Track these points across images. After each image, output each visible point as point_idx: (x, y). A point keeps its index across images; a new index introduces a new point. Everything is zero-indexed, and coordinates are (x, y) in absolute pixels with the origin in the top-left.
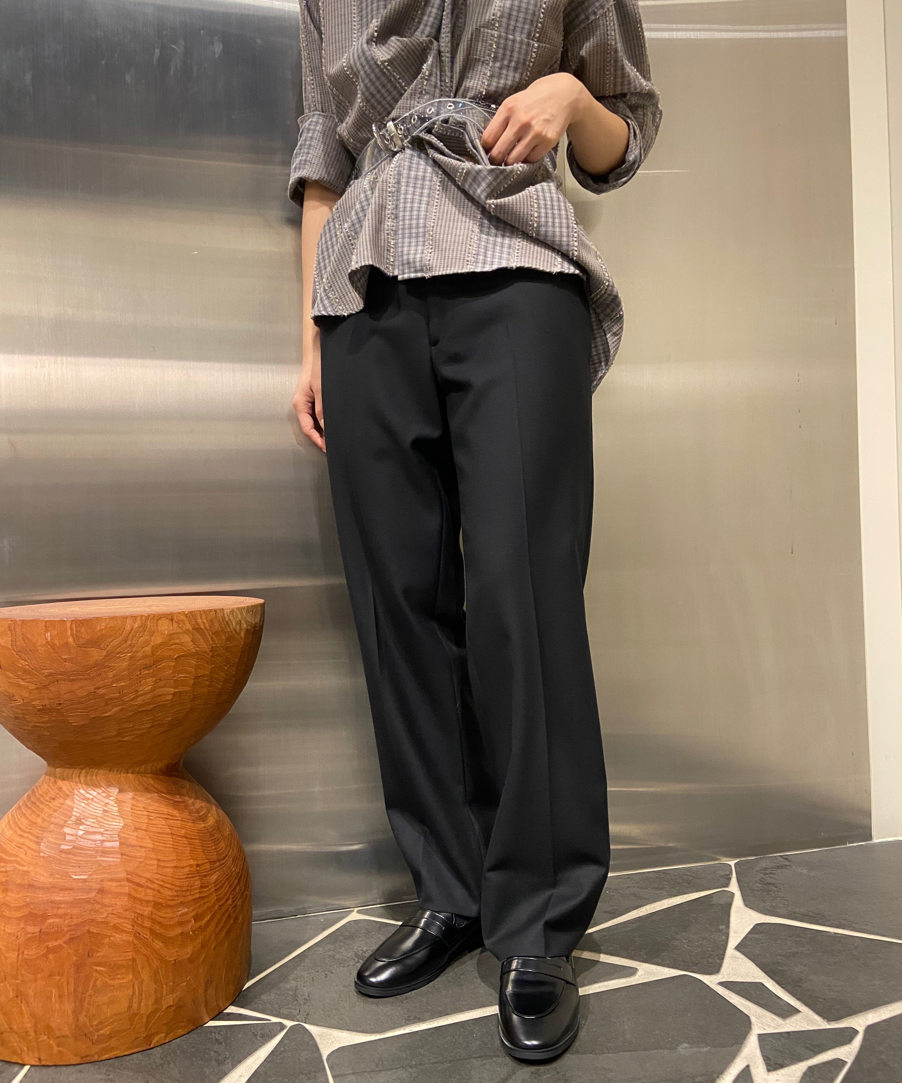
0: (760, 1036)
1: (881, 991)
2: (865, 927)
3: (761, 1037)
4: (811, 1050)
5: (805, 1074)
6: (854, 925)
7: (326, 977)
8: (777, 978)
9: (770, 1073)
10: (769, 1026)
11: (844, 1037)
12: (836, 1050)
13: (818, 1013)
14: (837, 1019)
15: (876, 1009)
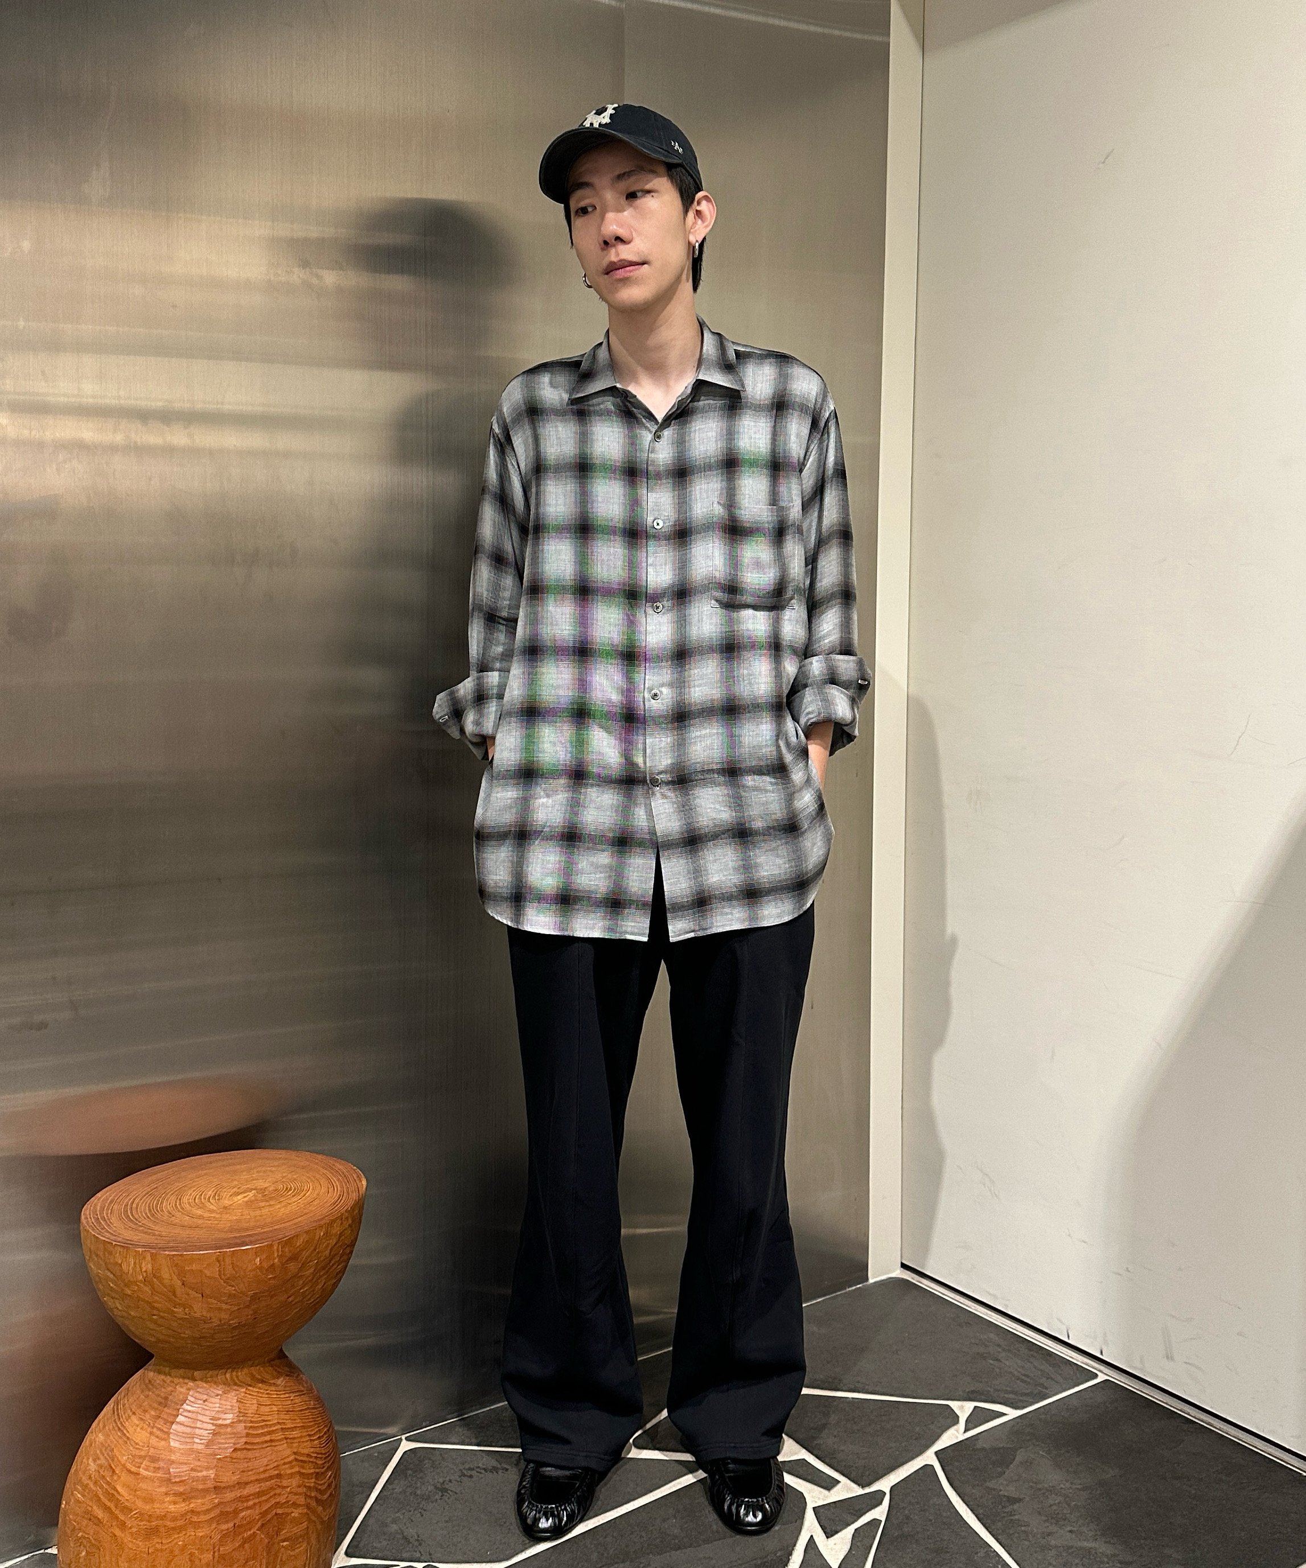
0: (814, 1508)
1: (897, 1453)
2: (877, 1389)
3: (815, 1510)
4: (855, 1515)
5: (853, 1535)
6: (867, 1387)
7: (422, 1516)
8: (815, 1452)
9: (829, 1539)
10: (819, 1498)
11: (876, 1499)
12: (873, 1511)
13: (853, 1481)
14: (869, 1484)
15: (896, 1470)
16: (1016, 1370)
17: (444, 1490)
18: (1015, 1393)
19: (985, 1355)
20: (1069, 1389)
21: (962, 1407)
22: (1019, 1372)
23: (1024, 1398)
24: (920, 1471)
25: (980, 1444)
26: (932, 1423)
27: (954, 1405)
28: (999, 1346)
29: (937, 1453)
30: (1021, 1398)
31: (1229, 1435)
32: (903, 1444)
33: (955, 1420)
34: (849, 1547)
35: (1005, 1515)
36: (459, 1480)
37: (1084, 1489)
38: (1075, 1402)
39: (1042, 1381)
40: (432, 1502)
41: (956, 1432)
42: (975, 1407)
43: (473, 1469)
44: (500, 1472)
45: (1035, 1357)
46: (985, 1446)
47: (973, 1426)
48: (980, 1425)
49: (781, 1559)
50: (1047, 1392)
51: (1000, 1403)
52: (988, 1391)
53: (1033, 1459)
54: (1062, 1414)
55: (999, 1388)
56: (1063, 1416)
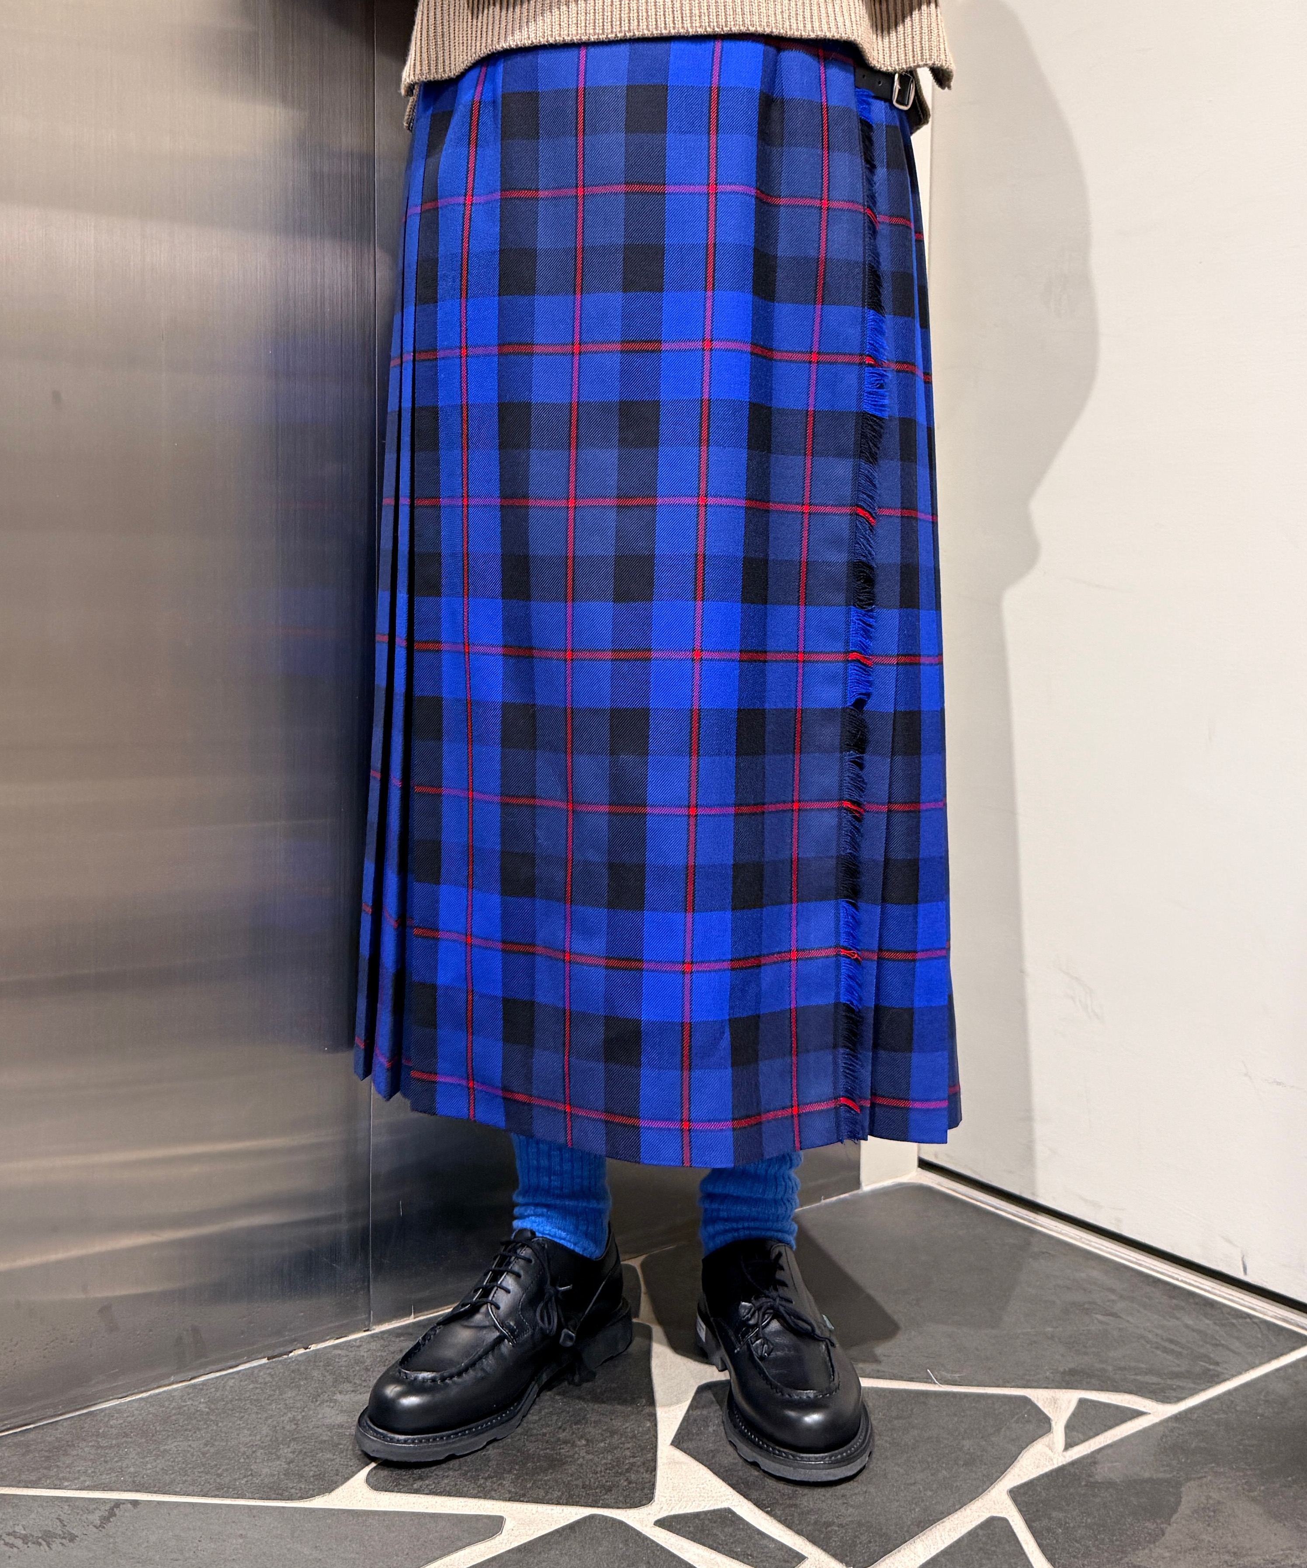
1: (928, 1493)
8: (755, 1496)
14: (871, 1562)
15: (927, 1532)
16: (1150, 1331)
18: (1159, 1374)
19: (1086, 1306)
20: (1261, 1364)
21: (1055, 1401)
22: (1157, 1335)
23: (1176, 1382)
24: (981, 1532)
25: (1102, 1473)
26: (998, 1430)
27: (1039, 1397)
28: (1112, 1291)
29: (1016, 1494)
30: (1169, 1382)
32: (940, 1476)
33: (1043, 1425)
38: (1282, 1388)
39: (1202, 1351)
41: (1047, 1450)
42: (1082, 1402)
45: (1183, 1308)
46: (1112, 1476)
47: (1082, 1437)
48: (1097, 1434)
50: (1219, 1369)
51: (1130, 1392)
52: (1103, 1370)
53: (1219, 1502)
54: (1260, 1411)
55: (1123, 1364)
56: (1262, 1415)
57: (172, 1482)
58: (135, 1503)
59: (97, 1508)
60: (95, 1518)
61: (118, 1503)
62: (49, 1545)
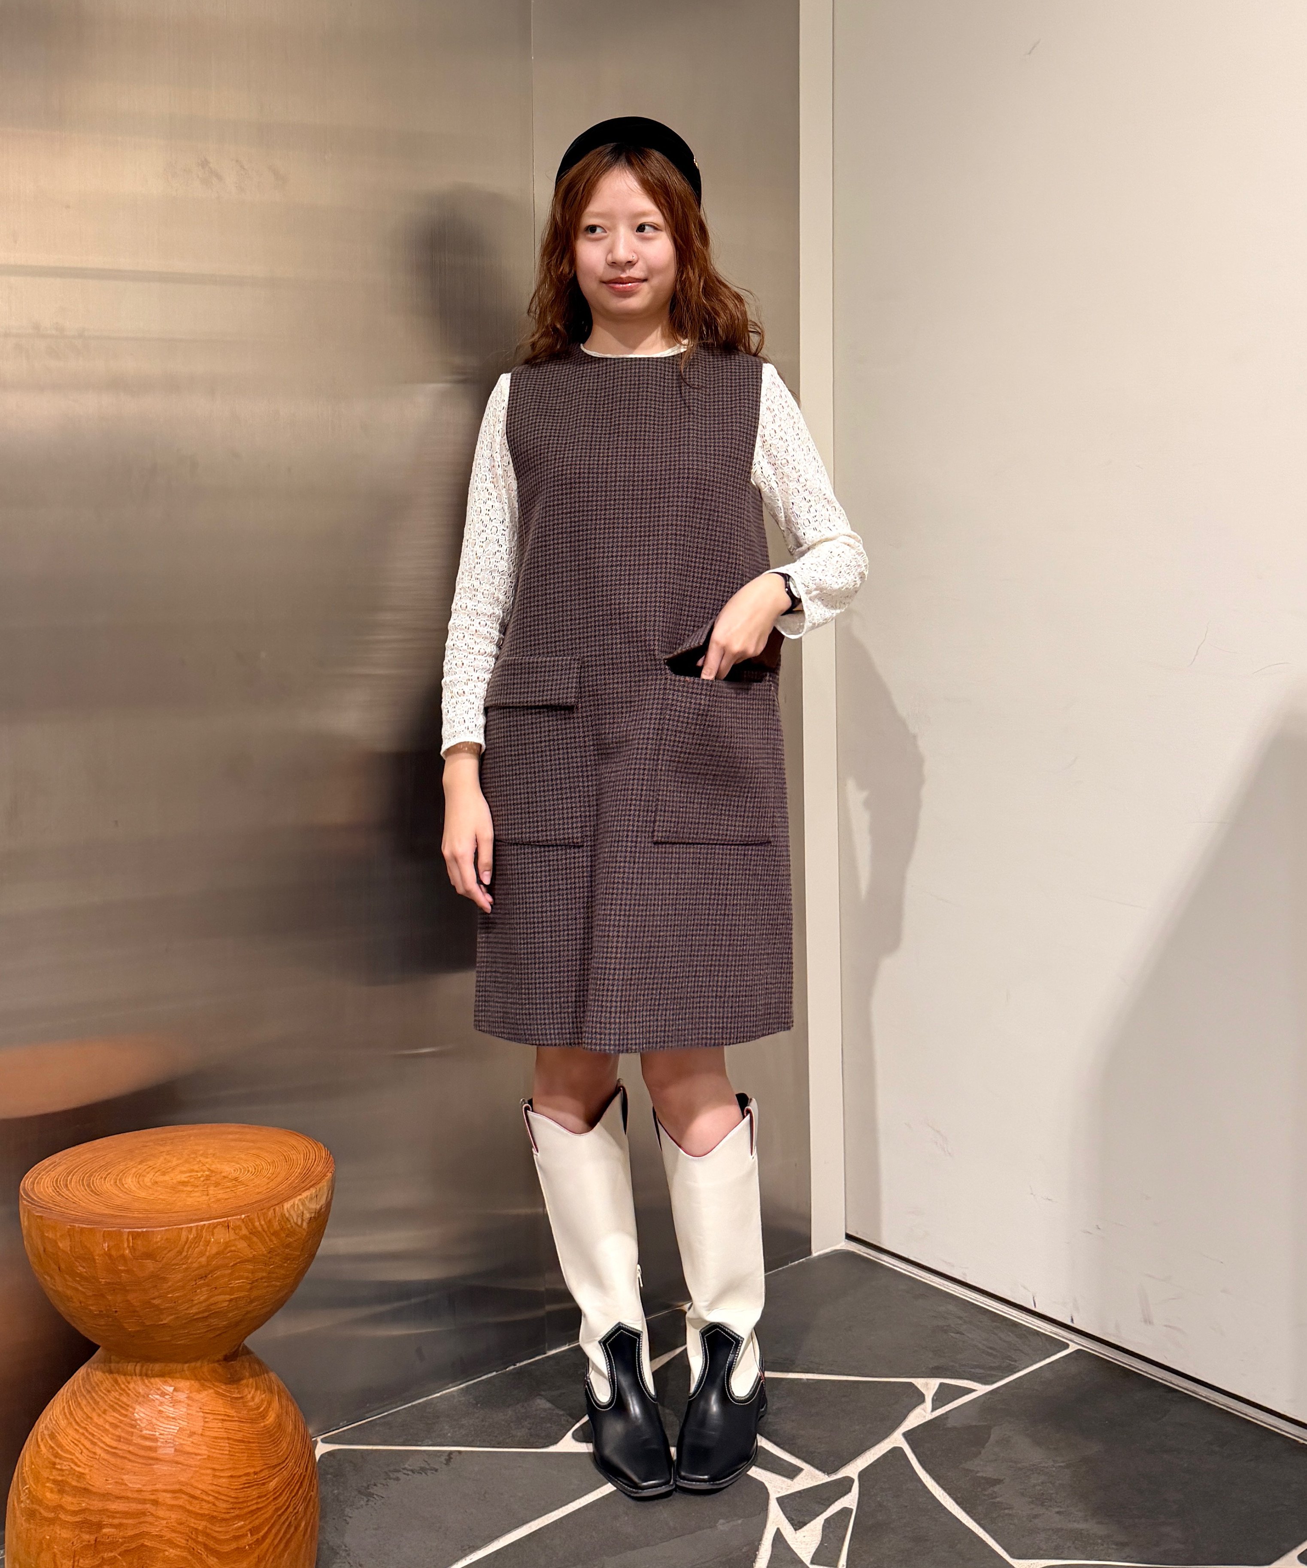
0: (778, 1499)
1: (862, 1436)
3: (781, 1501)
4: (822, 1504)
5: (824, 1526)
6: (822, 1367)
7: (348, 1523)
8: (775, 1439)
9: (798, 1531)
10: (783, 1488)
11: (844, 1486)
12: (842, 1499)
13: (817, 1468)
14: (835, 1470)
15: (862, 1455)
16: (980, 1342)
17: (371, 1495)
18: (983, 1368)
19: (945, 1328)
20: (1040, 1360)
21: (927, 1384)
22: (984, 1345)
24: (889, 1455)
25: (950, 1423)
26: (896, 1403)
27: (919, 1382)
28: (960, 1318)
29: (907, 1435)
30: (990, 1372)
31: (1218, 1403)
32: (868, 1426)
33: (921, 1398)
34: (820, 1539)
35: (986, 1498)
36: (384, 1482)
37: (1068, 1466)
38: (1048, 1375)
39: (1009, 1354)
40: (357, 1509)
41: (922, 1412)
42: (941, 1385)
43: (400, 1471)
44: (429, 1472)
45: (1001, 1329)
46: (956, 1423)
47: (941, 1404)
48: (948, 1402)
49: (748, 1556)
50: (1017, 1365)
51: (967, 1379)
52: (953, 1366)
53: (1009, 1437)
54: (1036, 1388)
55: (964, 1363)
56: (1037, 1390)
57: (473, 1441)
58: (460, 1452)
59: (441, 1455)
60: (443, 1459)
61: (451, 1452)
62: (426, 1474)
